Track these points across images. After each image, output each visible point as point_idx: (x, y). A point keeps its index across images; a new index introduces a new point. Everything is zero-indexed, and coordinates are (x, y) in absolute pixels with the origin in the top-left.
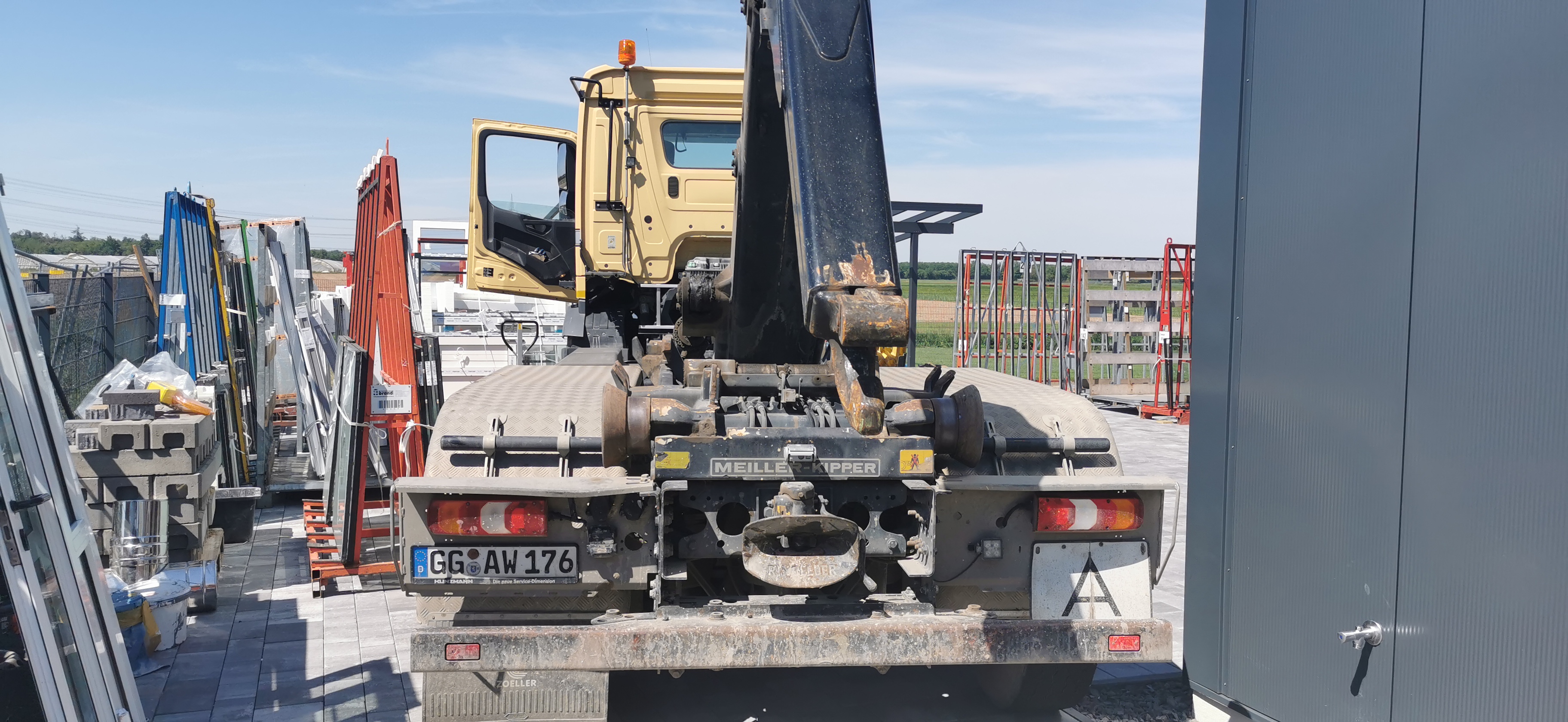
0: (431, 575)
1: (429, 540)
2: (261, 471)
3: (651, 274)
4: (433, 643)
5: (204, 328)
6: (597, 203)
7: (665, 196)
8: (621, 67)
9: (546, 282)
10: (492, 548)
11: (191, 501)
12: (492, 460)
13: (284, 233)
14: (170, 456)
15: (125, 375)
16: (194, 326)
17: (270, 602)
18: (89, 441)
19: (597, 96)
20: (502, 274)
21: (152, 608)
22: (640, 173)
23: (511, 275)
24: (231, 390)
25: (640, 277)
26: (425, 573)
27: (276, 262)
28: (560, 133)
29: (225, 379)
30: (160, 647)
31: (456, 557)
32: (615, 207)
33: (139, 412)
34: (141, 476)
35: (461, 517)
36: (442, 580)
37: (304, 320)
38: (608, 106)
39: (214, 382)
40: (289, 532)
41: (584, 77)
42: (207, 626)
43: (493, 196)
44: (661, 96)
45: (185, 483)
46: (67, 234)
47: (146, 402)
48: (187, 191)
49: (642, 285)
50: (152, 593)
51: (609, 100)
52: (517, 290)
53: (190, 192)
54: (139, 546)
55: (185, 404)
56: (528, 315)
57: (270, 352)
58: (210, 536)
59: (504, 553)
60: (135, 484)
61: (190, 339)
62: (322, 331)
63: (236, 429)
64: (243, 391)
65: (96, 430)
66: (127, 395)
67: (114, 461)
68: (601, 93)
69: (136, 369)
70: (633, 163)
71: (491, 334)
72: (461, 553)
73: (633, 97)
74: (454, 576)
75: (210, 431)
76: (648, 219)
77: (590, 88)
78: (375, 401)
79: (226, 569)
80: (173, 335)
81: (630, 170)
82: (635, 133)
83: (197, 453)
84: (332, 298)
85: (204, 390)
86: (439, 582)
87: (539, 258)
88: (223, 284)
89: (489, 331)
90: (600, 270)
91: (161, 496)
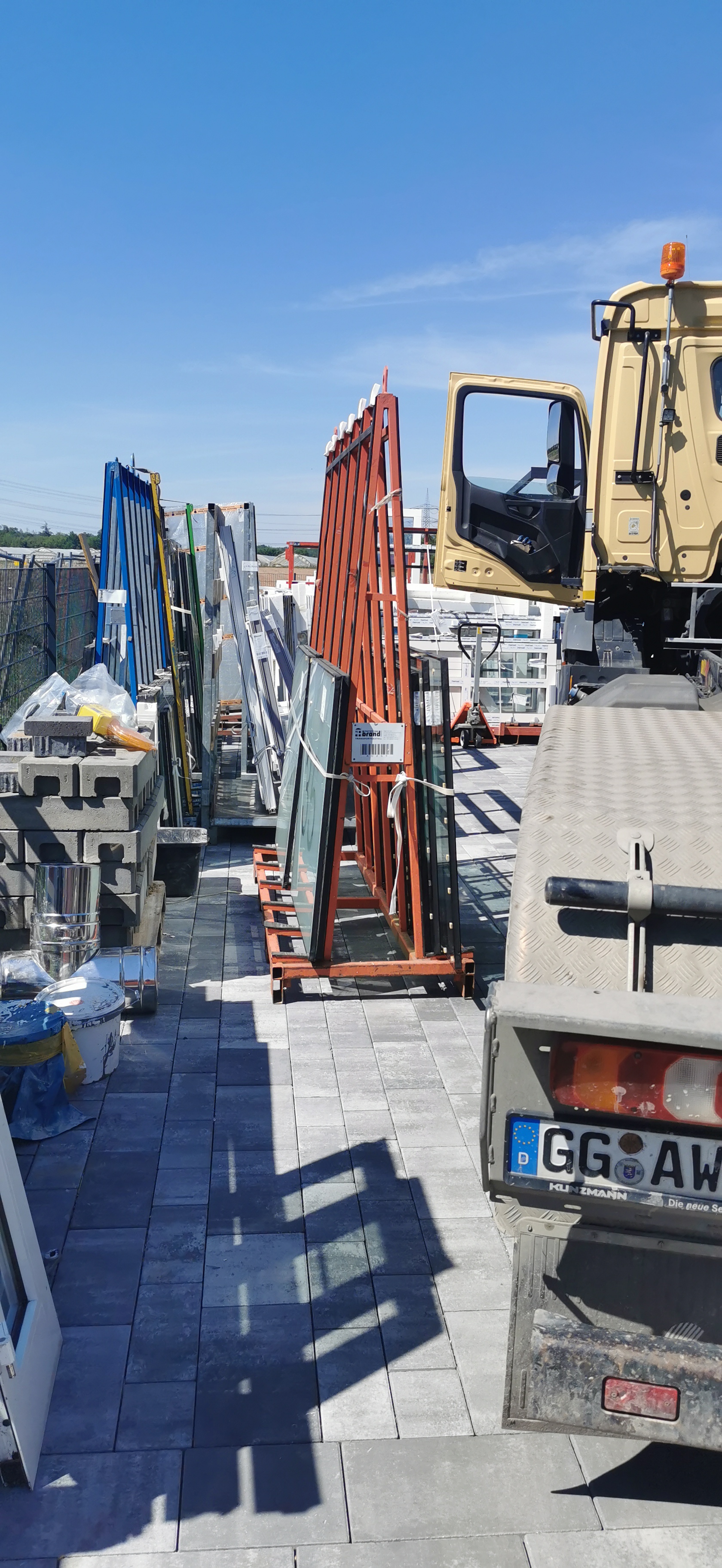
0: (543, 1173)
1: (541, 1104)
2: (206, 803)
3: (684, 569)
4: (578, 1370)
5: (147, 630)
6: (618, 473)
7: (711, 462)
8: (663, 283)
9: (529, 578)
10: (672, 1138)
11: (128, 866)
12: (642, 930)
13: (233, 518)
14: (103, 806)
15: (55, 693)
16: (135, 628)
17: (219, 1003)
18: (8, 782)
19: (628, 326)
20: (477, 569)
21: (75, 1028)
22: (679, 433)
23: (488, 570)
24: (175, 706)
25: (669, 574)
26: (532, 1167)
27: (225, 551)
28: (556, 387)
29: (169, 691)
30: (88, 1080)
31: (595, 1146)
32: (642, 480)
33: (67, 746)
34: (68, 831)
35: (622, 1080)
36: (564, 1184)
37: (256, 623)
38: (642, 339)
39: (156, 697)
40: (236, 884)
41: (611, 300)
42: (145, 1041)
43: (469, 472)
44: (717, 322)
45: (120, 842)
46: (38, 530)
47: (76, 734)
48: (130, 465)
49: (673, 585)
50: (75, 1001)
51: (642, 331)
52: (494, 588)
53: (134, 466)
54: (64, 927)
55: (122, 736)
56: (486, 617)
57: (215, 659)
58: (150, 894)
59: (696, 1150)
60: (61, 841)
61: (131, 644)
62: (276, 637)
63: (180, 754)
64: (186, 701)
65: (16, 768)
66: (53, 724)
67: (37, 811)
68: (633, 321)
69: (67, 685)
70: (671, 417)
71: (444, 638)
72: (606, 1140)
73: (676, 325)
74: (588, 1180)
75: (153, 767)
76: (686, 495)
77: (617, 315)
78: (356, 744)
79: (169, 939)
80: (114, 638)
81: (665, 427)
82: (675, 379)
83: (136, 802)
84: (281, 595)
85: (146, 707)
86: (559, 1188)
87: (523, 548)
88: (168, 577)
89: (442, 634)
90: (616, 564)
91: (91, 857)
